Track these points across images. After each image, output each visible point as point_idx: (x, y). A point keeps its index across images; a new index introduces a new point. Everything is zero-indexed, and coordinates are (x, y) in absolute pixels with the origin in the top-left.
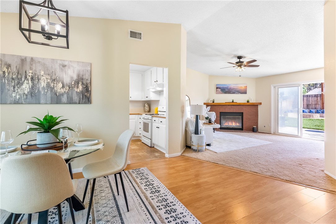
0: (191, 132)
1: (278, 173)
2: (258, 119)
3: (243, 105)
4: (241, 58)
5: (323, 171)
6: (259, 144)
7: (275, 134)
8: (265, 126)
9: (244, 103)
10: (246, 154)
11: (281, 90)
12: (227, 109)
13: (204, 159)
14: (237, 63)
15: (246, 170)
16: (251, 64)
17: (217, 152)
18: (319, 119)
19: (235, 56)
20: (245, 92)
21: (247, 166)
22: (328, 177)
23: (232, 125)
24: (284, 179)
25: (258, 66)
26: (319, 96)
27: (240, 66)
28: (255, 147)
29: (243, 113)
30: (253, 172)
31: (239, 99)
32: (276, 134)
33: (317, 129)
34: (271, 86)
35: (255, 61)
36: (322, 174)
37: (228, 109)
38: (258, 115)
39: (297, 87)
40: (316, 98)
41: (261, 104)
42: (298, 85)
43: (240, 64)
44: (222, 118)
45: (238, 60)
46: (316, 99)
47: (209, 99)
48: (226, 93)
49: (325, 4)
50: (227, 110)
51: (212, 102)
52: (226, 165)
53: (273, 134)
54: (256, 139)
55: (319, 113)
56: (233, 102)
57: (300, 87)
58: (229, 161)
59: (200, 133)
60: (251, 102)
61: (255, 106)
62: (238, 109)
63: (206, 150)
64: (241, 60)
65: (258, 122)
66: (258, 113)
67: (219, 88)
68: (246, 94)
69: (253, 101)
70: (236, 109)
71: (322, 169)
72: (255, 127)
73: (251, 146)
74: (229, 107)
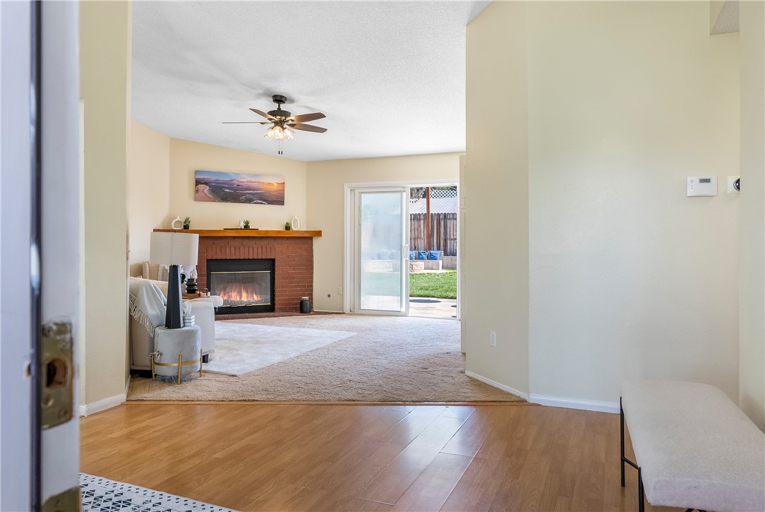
0: (151, 324)
1: (395, 392)
2: (312, 278)
3: (275, 238)
4: (283, 102)
5: (463, 372)
6: (329, 341)
7: (354, 313)
8: (329, 296)
9: (279, 232)
10: (312, 368)
11: (367, 199)
12: (228, 249)
13: (211, 398)
14: (272, 113)
15: (330, 400)
16: (310, 121)
17: (236, 373)
18: (424, 274)
19: (266, 93)
20: (279, 200)
21: (327, 391)
22: (473, 381)
23: (238, 299)
24: (409, 399)
25: (322, 130)
26: (422, 217)
27: (280, 124)
28: (324, 348)
29: (273, 260)
30: (346, 400)
31: (264, 218)
32: (356, 312)
33: (425, 296)
34: (346, 187)
35: (320, 116)
36: (462, 378)
37: (233, 249)
38: (312, 265)
39: (399, 194)
40: (416, 221)
41: (319, 234)
42: (402, 190)
43: (279, 118)
44: (213, 279)
45: (275, 107)
46: (416, 226)
47: (170, 219)
48: (225, 198)
49: (468, 24)
50: (230, 253)
51: (183, 227)
52: (278, 398)
53: (350, 314)
54: (317, 331)
55: (423, 259)
56: (247, 227)
57: (404, 194)
58: (279, 389)
59: (184, 323)
60: (294, 229)
61: (307, 239)
62: (260, 249)
63: (203, 374)
64: (284, 107)
65: (312, 286)
66: (312, 261)
67: (206, 183)
68: (283, 204)
69: (299, 226)
70: (255, 249)
71: (461, 369)
72: (307, 298)
73: (314, 348)
74: (237, 243)
